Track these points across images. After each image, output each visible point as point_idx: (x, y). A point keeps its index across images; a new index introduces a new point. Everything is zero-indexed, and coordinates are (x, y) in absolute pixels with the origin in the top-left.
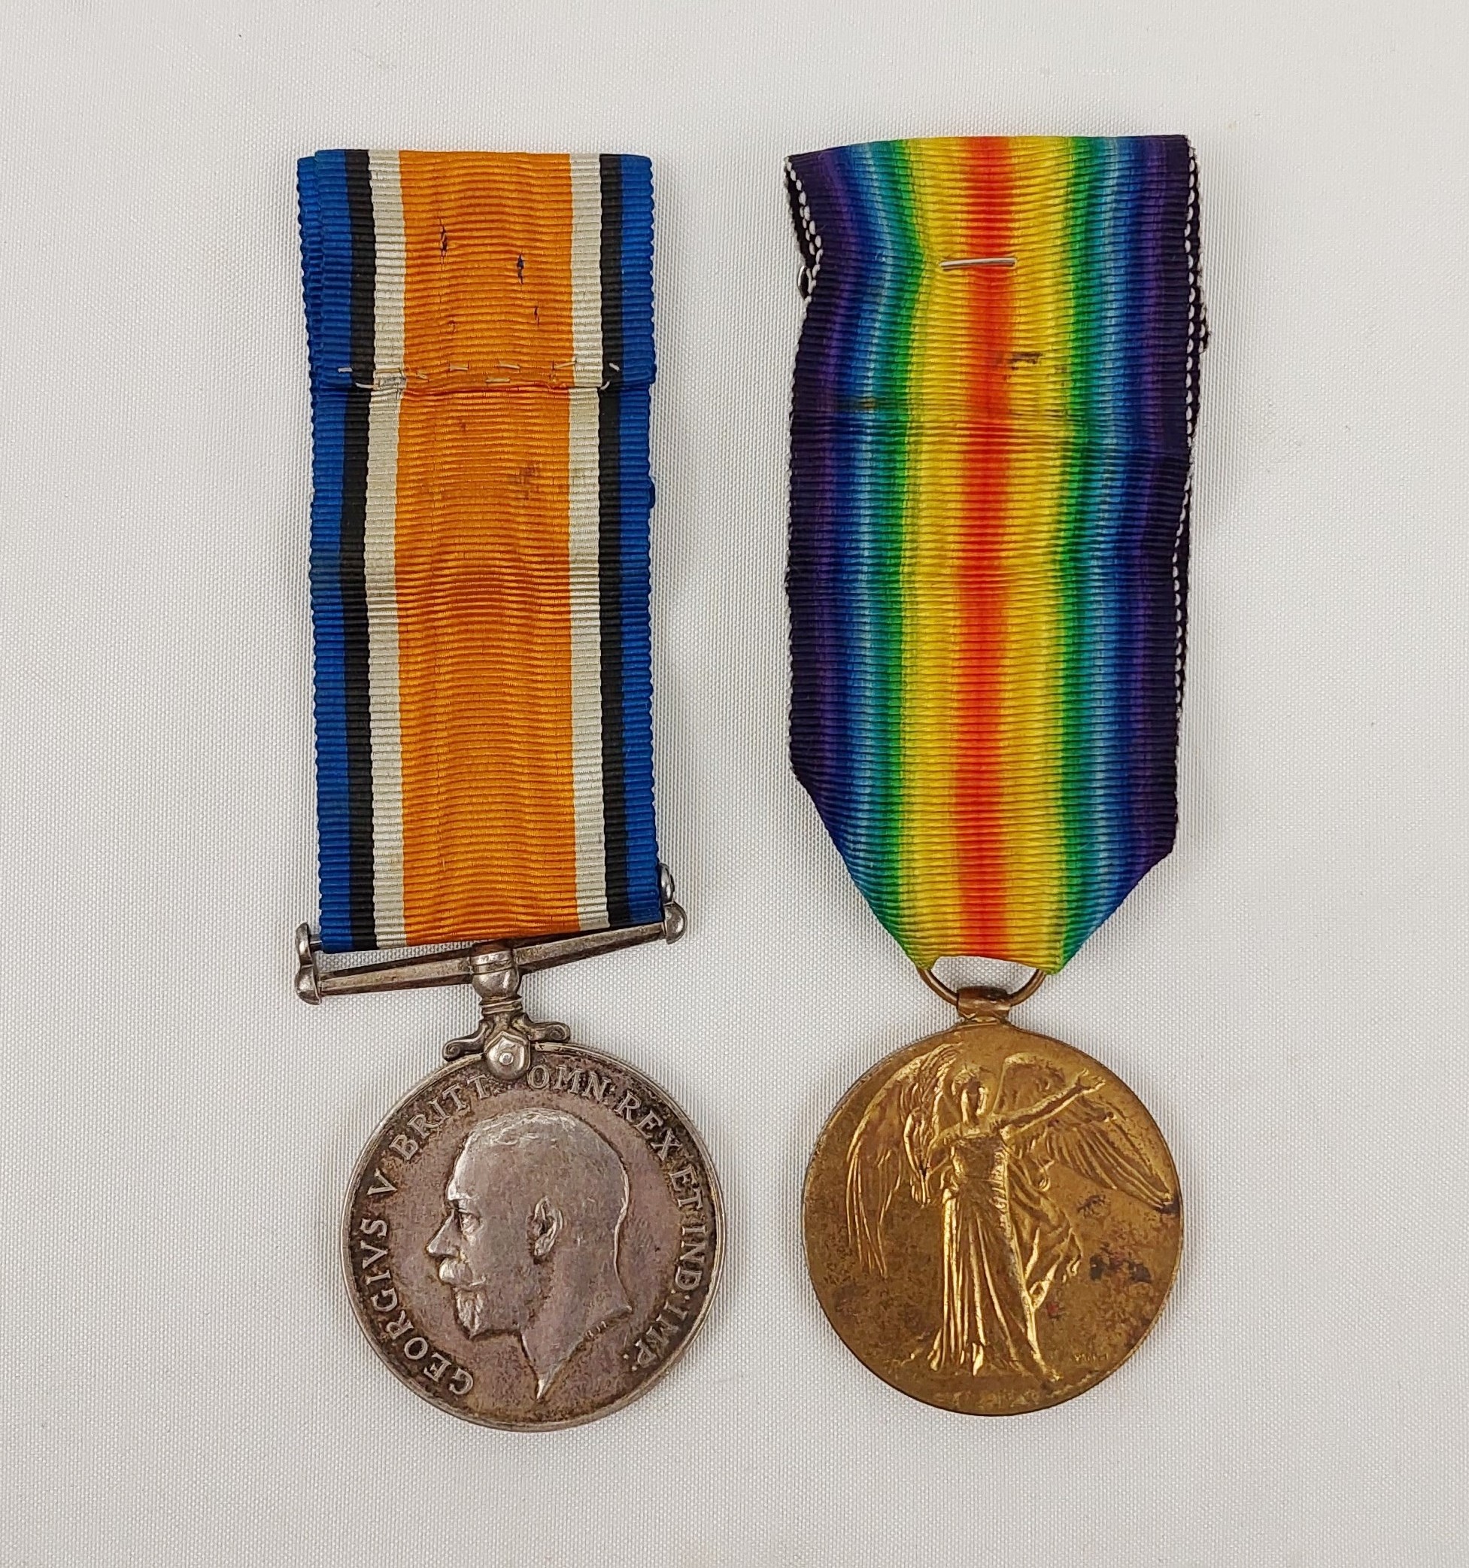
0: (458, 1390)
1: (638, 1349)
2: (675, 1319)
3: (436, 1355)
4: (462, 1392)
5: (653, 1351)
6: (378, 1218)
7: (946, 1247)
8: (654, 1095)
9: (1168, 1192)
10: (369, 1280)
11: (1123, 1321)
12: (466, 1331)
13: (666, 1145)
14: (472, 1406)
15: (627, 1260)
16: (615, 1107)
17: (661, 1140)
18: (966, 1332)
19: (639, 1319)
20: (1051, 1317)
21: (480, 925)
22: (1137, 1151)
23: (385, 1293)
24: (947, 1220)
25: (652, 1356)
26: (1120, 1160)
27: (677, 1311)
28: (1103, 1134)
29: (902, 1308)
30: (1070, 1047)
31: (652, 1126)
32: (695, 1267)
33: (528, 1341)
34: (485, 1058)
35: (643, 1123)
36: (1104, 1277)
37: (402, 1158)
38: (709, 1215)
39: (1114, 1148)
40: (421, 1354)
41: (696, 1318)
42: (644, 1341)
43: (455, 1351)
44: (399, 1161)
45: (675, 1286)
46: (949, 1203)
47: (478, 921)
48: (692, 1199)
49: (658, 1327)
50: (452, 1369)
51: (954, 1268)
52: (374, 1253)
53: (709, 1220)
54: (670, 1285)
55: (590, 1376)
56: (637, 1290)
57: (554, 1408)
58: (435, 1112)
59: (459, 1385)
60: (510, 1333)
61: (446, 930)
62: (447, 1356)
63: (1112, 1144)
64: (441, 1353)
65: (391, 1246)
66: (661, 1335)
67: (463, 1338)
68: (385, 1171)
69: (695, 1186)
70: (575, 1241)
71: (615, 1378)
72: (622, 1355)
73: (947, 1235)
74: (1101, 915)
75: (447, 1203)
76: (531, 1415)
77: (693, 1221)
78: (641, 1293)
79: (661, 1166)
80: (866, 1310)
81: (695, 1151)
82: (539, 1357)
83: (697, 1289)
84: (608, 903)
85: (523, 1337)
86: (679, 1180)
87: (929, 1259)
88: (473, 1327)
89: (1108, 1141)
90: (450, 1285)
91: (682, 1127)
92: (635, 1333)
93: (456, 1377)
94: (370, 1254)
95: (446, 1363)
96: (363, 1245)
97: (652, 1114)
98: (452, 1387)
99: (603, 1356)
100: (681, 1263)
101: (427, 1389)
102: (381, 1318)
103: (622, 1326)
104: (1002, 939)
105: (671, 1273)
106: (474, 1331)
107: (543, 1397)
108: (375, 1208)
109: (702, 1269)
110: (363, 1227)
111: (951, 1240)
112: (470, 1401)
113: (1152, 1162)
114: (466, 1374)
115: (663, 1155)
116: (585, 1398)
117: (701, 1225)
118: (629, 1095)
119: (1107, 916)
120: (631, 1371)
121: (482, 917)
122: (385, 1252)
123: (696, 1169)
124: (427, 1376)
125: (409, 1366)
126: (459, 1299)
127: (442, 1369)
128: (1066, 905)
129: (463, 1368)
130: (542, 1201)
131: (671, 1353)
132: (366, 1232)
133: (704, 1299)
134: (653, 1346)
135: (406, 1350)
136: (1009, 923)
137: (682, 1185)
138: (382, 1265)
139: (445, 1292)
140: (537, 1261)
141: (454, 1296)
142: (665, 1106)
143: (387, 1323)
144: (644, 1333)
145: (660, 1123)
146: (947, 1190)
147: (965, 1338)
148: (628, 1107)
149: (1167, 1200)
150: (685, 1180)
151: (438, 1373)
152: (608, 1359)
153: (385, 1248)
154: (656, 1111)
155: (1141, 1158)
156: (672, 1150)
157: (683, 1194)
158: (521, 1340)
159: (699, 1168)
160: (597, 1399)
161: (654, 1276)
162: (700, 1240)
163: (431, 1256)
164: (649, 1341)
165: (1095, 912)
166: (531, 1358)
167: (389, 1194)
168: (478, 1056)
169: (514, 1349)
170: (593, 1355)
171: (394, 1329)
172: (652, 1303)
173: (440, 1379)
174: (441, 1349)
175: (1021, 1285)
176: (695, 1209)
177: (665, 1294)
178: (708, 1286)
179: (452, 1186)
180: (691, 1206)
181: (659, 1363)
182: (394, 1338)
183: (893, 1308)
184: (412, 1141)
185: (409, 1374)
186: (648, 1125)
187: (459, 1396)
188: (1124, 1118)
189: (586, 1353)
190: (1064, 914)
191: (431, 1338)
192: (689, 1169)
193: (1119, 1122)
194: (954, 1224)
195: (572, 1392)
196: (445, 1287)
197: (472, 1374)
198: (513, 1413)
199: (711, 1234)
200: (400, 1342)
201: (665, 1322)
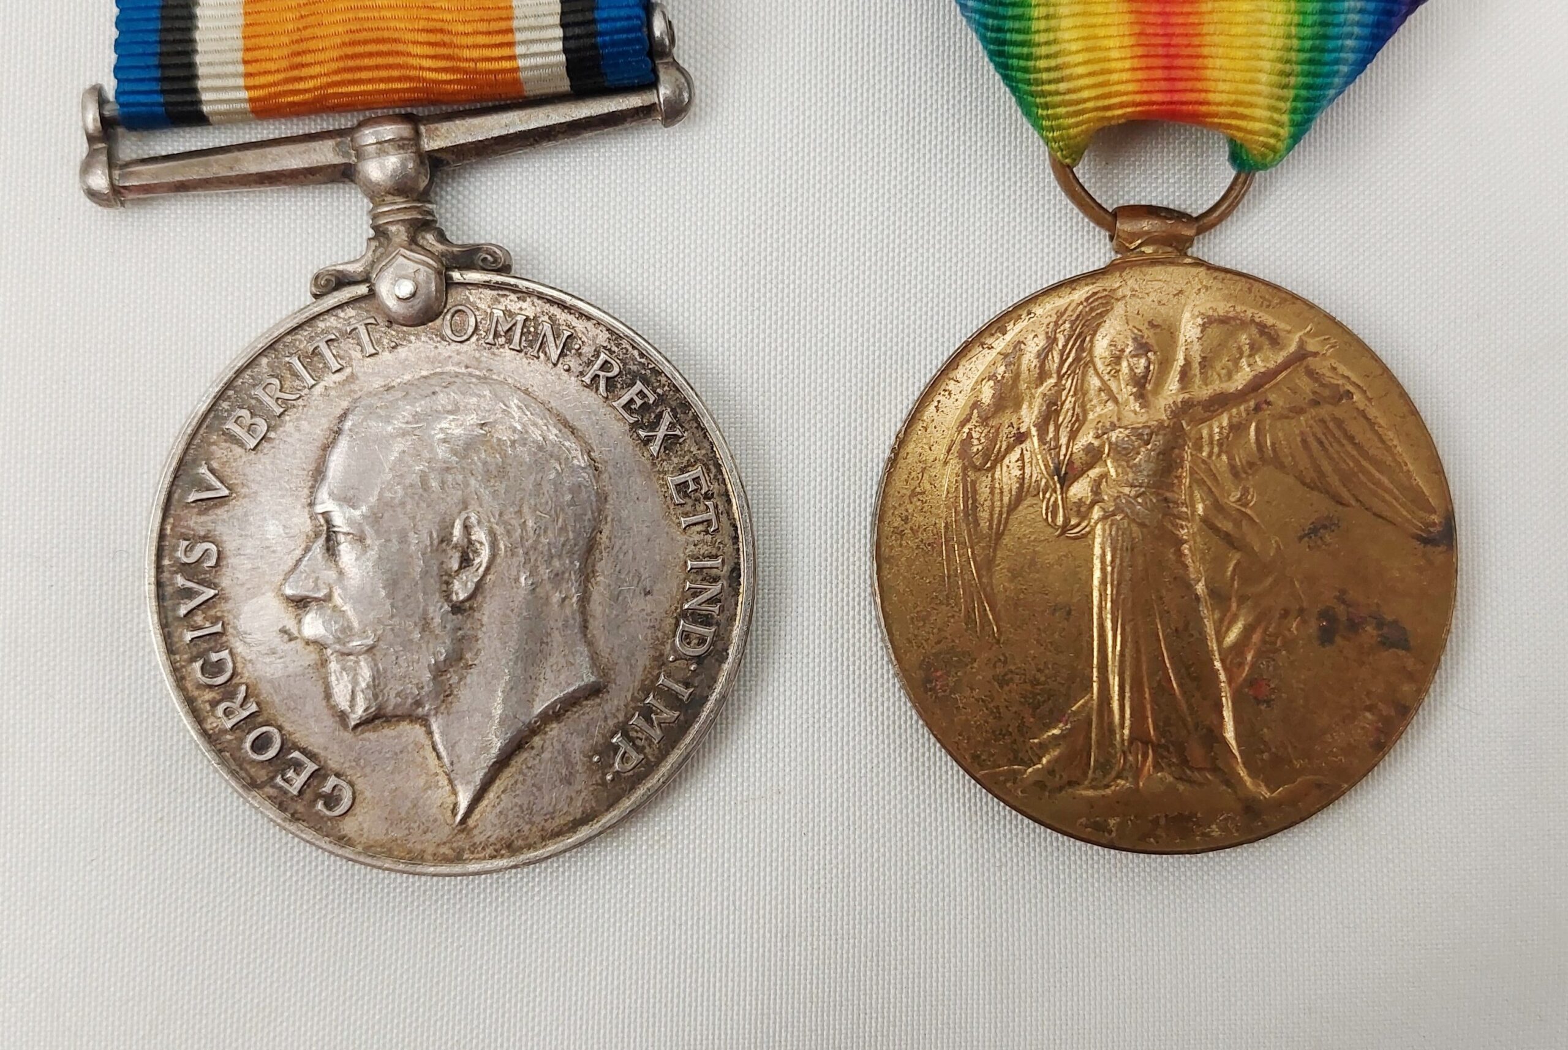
0: (330, 809)
1: (616, 748)
2: (672, 699)
3: (296, 754)
4: (338, 811)
5: (639, 750)
6: (205, 539)
7: (1096, 594)
8: (642, 355)
9: (1433, 511)
10: (189, 636)
11: (1369, 708)
12: (342, 717)
13: (661, 432)
14: (352, 835)
15: (599, 609)
16: (582, 374)
17: (654, 425)
18: (1127, 723)
19: (616, 701)
20: (1258, 701)
21: (364, 75)
22: (1389, 449)
23: (214, 657)
24: (1097, 551)
25: (635, 757)
26: (1364, 463)
27: (678, 688)
28: (1339, 423)
29: (1028, 687)
30: (1287, 292)
31: (639, 402)
32: (706, 620)
33: (442, 734)
34: (372, 294)
35: (625, 399)
36: (1338, 640)
37: (242, 445)
38: (728, 541)
39: (1356, 445)
40: (271, 753)
41: (706, 699)
42: (626, 735)
43: (326, 749)
44: (238, 450)
45: (674, 648)
46: (1099, 526)
47: (360, 69)
48: (705, 516)
49: (647, 713)
50: (320, 775)
51: (1109, 625)
52: (199, 593)
53: (729, 548)
54: (668, 647)
55: (540, 789)
56: (615, 656)
57: (483, 838)
58: (296, 375)
59: (331, 801)
60: (412, 718)
61: (310, 84)
62: (312, 756)
63: (1351, 439)
64: (304, 751)
65: (225, 582)
66: (652, 726)
67: (338, 726)
68: (215, 465)
69: (708, 496)
70: (517, 580)
71: (579, 792)
72: (591, 757)
73: (1097, 574)
74: (1344, 69)
75: (313, 517)
76: (444, 850)
77: (704, 549)
78: (621, 660)
79: (654, 464)
80: (972, 689)
81: (706, 445)
82: (458, 757)
83: (708, 653)
84: (565, 39)
85: (435, 728)
86: (682, 487)
87: (1069, 613)
88: (353, 712)
89: (1345, 433)
90: (319, 645)
91: (686, 406)
92: (611, 723)
93: (327, 788)
94: (189, 594)
95: (311, 767)
96: (180, 581)
97: (639, 386)
98: (320, 805)
99: (560, 758)
100: (684, 614)
101: (282, 807)
102: (209, 695)
103: (590, 710)
104: (1199, 85)
105: (668, 629)
106: (354, 719)
107: (464, 821)
108: (196, 522)
109: (718, 624)
110: (179, 554)
111: (1103, 582)
112: (349, 827)
113: (1411, 467)
114: (344, 784)
115: (654, 448)
116: (532, 823)
117: (716, 557)
118: (603, 357)
119: (1347, 84)
120: (604, 783)
121: (367, 62)
122: (212, 592)
123: (709, 470)
124: (281, 788)
125: (252, 771)
126: (334, 666)
127: (304, 776)
128: (1295, 43)
129: (338, 775)
130: (464, 515)
131: (668, 753)
132: (185, 560)
133: (720, 669)
134: (638, 742)
135: (247, 745)
136: (1209, 62)
137: (686, 495)
138: (212, 612)
139: (312, 657)
140: (457, 609)
141: (324, 663)
142: (660, 373)
143: (218, 702)
144: (626, 722)
145: (652, 399)
146: (1096, 508)
147: (1126, 732)
148: (602, 374)
149: (1434, 524)
150: (692, 487)
151: (299, 781)
152: (569, 763)
153: (210, 585)
154: (646, 381)
155: (1395, 460)
156: (671, 442)
157: (688, 508)
158: (430, 733)
159: (713, 470)
160: (551, 826)
161: (643, 635)
162: (715, 580)
163: (290, 600)
164: (633, 734)
165: (1337, 62)
166: (446, 760)
167: (222, 501)
168: (363, 289)
169: (420, 747)
170: (546, 755)
171: (227, 713)
172: (639, 675)
173: (301, 792)
174: (303, 744)
175: (1212, 651)
176: (707, 532)
177: (659, 661)
178: (727, 650)
179: (323, 494)
180: (699, 528)
181: (648, 768)
182: (229, 725)
183: (1013, 686)
184: (257, 420)
185: (252, 785)
186: (631, 401)
187: (331, 819)
188: (1370, 400)
189: (534, 752)
190: (1293, 55)
191: (288, 727)
192: (697, 471)
193: (1361, 407)
194: (1109, 558)
195: (511, 814)
196: (311, 648)
197: (351, 784)
198: (419, 847)
199: (732, 571)
200: (238, 733)
201: (659, 705)
